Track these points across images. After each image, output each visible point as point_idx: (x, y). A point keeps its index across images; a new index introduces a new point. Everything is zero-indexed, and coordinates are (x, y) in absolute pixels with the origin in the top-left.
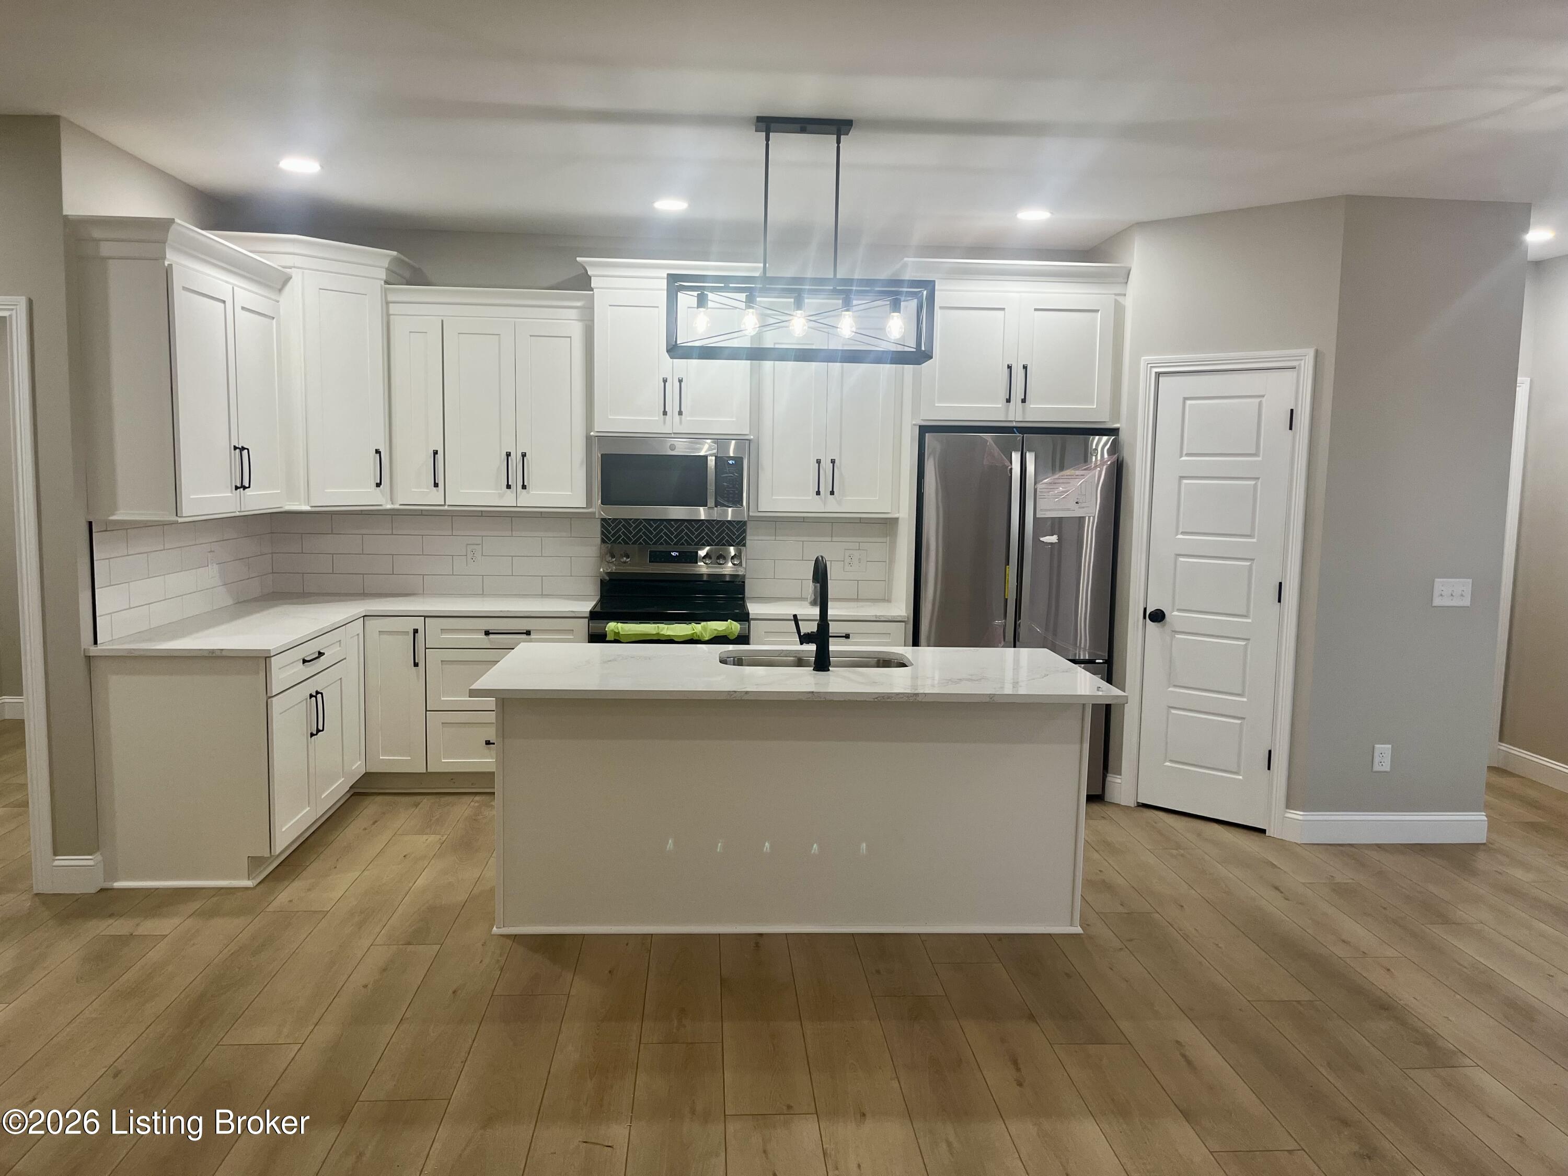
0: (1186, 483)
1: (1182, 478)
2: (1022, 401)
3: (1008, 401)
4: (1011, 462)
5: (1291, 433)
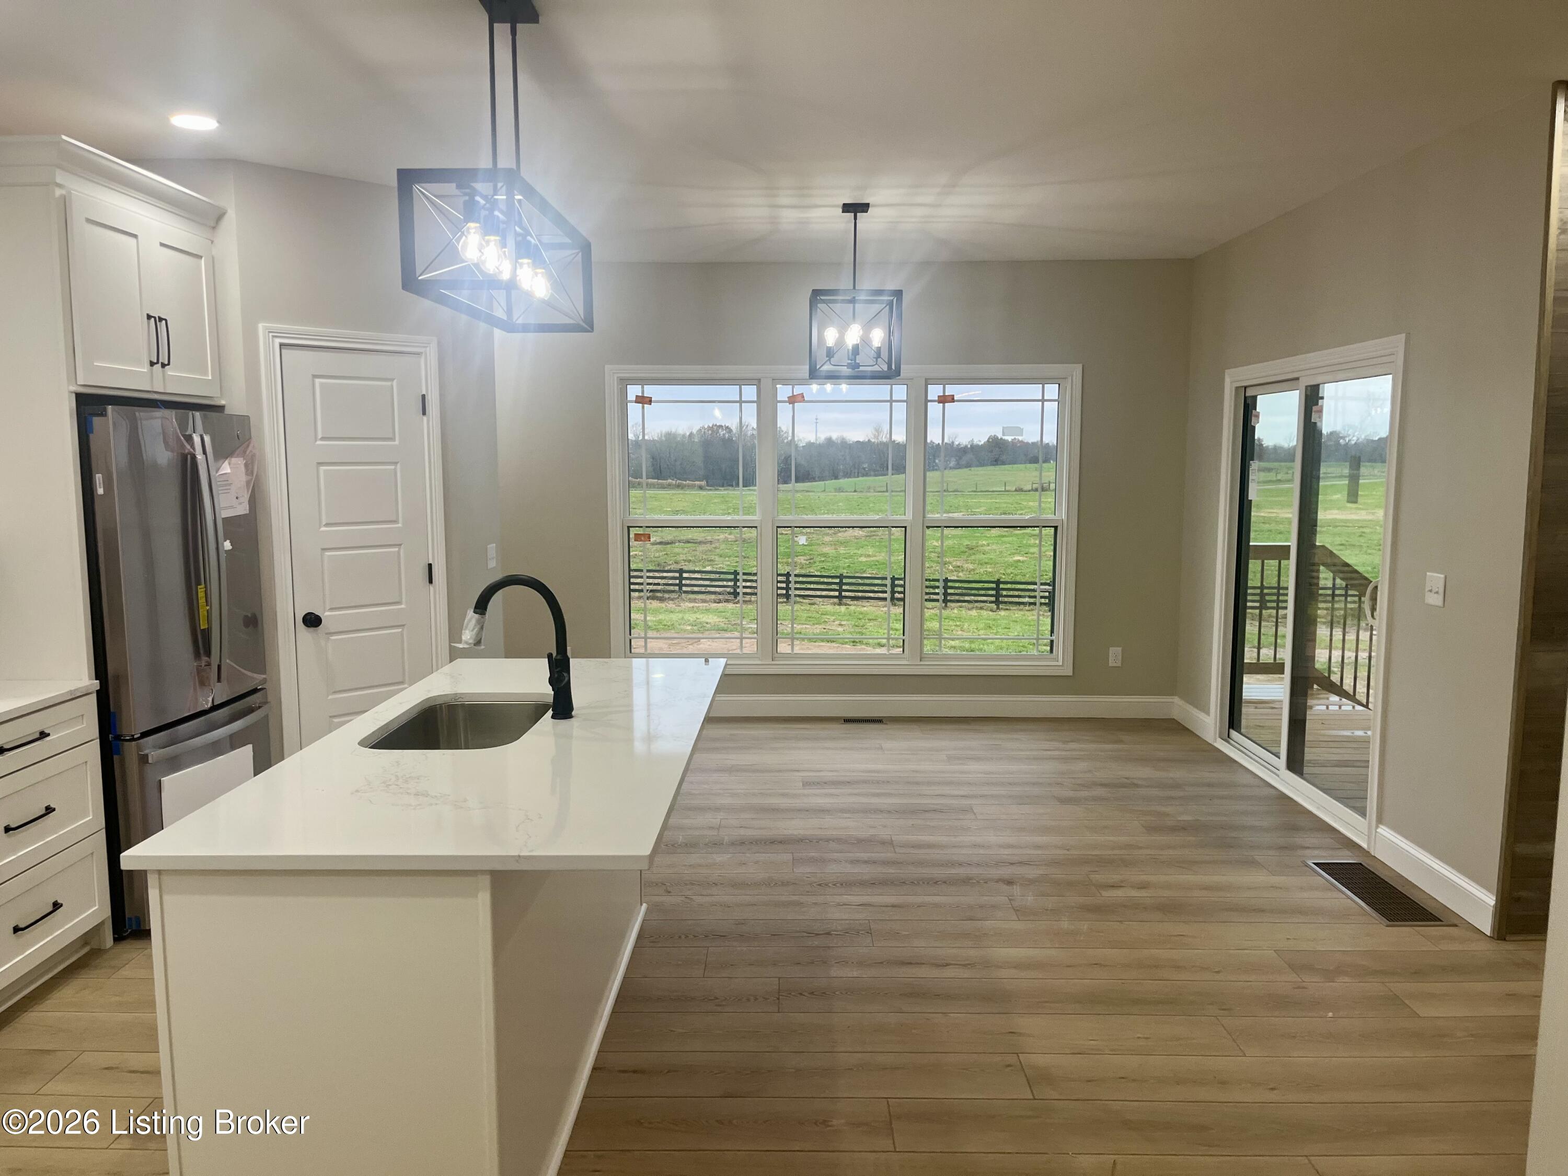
0: (325, 470)
1: (320, 464)
2: (163, 366)
3: (152, 364)
4: (193, 446)
5: (425, 418)
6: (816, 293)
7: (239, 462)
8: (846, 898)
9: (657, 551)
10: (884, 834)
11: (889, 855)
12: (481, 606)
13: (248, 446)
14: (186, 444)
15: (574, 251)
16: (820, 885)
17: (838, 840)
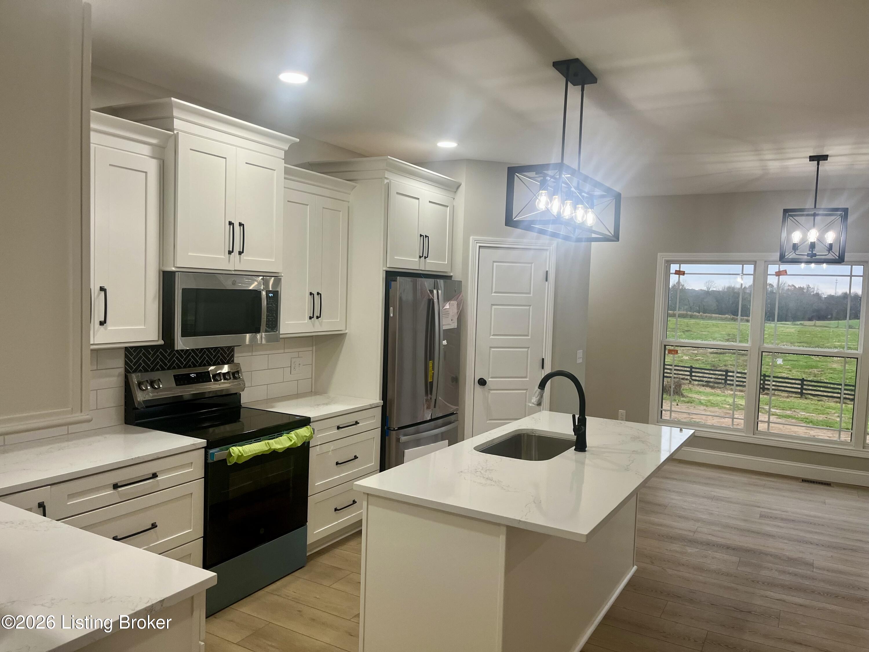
0: (494, 308)
1: (493, 305)
2: (425, 258)
3: (420, 257)
4: (433, 296)
5: (547, 283)
6: (786, 211)
7: (454, 303)
8: (768, 593)
9: (714, 358)
10: (809, 558)
11: (809, 572)
12: (542, 385)
13: (460, 295)
14: (430, 295)
15: (611, 199)
16: (753, 581)
17: (776, 556)
